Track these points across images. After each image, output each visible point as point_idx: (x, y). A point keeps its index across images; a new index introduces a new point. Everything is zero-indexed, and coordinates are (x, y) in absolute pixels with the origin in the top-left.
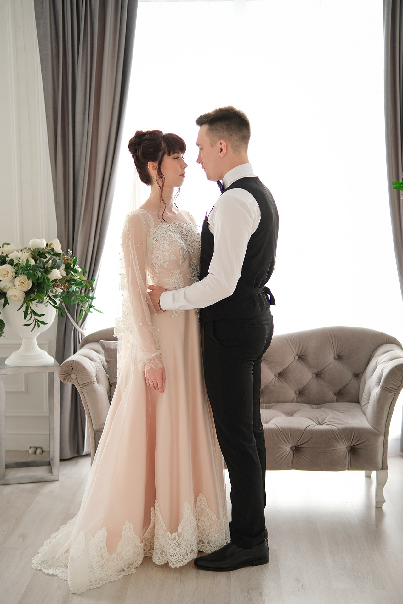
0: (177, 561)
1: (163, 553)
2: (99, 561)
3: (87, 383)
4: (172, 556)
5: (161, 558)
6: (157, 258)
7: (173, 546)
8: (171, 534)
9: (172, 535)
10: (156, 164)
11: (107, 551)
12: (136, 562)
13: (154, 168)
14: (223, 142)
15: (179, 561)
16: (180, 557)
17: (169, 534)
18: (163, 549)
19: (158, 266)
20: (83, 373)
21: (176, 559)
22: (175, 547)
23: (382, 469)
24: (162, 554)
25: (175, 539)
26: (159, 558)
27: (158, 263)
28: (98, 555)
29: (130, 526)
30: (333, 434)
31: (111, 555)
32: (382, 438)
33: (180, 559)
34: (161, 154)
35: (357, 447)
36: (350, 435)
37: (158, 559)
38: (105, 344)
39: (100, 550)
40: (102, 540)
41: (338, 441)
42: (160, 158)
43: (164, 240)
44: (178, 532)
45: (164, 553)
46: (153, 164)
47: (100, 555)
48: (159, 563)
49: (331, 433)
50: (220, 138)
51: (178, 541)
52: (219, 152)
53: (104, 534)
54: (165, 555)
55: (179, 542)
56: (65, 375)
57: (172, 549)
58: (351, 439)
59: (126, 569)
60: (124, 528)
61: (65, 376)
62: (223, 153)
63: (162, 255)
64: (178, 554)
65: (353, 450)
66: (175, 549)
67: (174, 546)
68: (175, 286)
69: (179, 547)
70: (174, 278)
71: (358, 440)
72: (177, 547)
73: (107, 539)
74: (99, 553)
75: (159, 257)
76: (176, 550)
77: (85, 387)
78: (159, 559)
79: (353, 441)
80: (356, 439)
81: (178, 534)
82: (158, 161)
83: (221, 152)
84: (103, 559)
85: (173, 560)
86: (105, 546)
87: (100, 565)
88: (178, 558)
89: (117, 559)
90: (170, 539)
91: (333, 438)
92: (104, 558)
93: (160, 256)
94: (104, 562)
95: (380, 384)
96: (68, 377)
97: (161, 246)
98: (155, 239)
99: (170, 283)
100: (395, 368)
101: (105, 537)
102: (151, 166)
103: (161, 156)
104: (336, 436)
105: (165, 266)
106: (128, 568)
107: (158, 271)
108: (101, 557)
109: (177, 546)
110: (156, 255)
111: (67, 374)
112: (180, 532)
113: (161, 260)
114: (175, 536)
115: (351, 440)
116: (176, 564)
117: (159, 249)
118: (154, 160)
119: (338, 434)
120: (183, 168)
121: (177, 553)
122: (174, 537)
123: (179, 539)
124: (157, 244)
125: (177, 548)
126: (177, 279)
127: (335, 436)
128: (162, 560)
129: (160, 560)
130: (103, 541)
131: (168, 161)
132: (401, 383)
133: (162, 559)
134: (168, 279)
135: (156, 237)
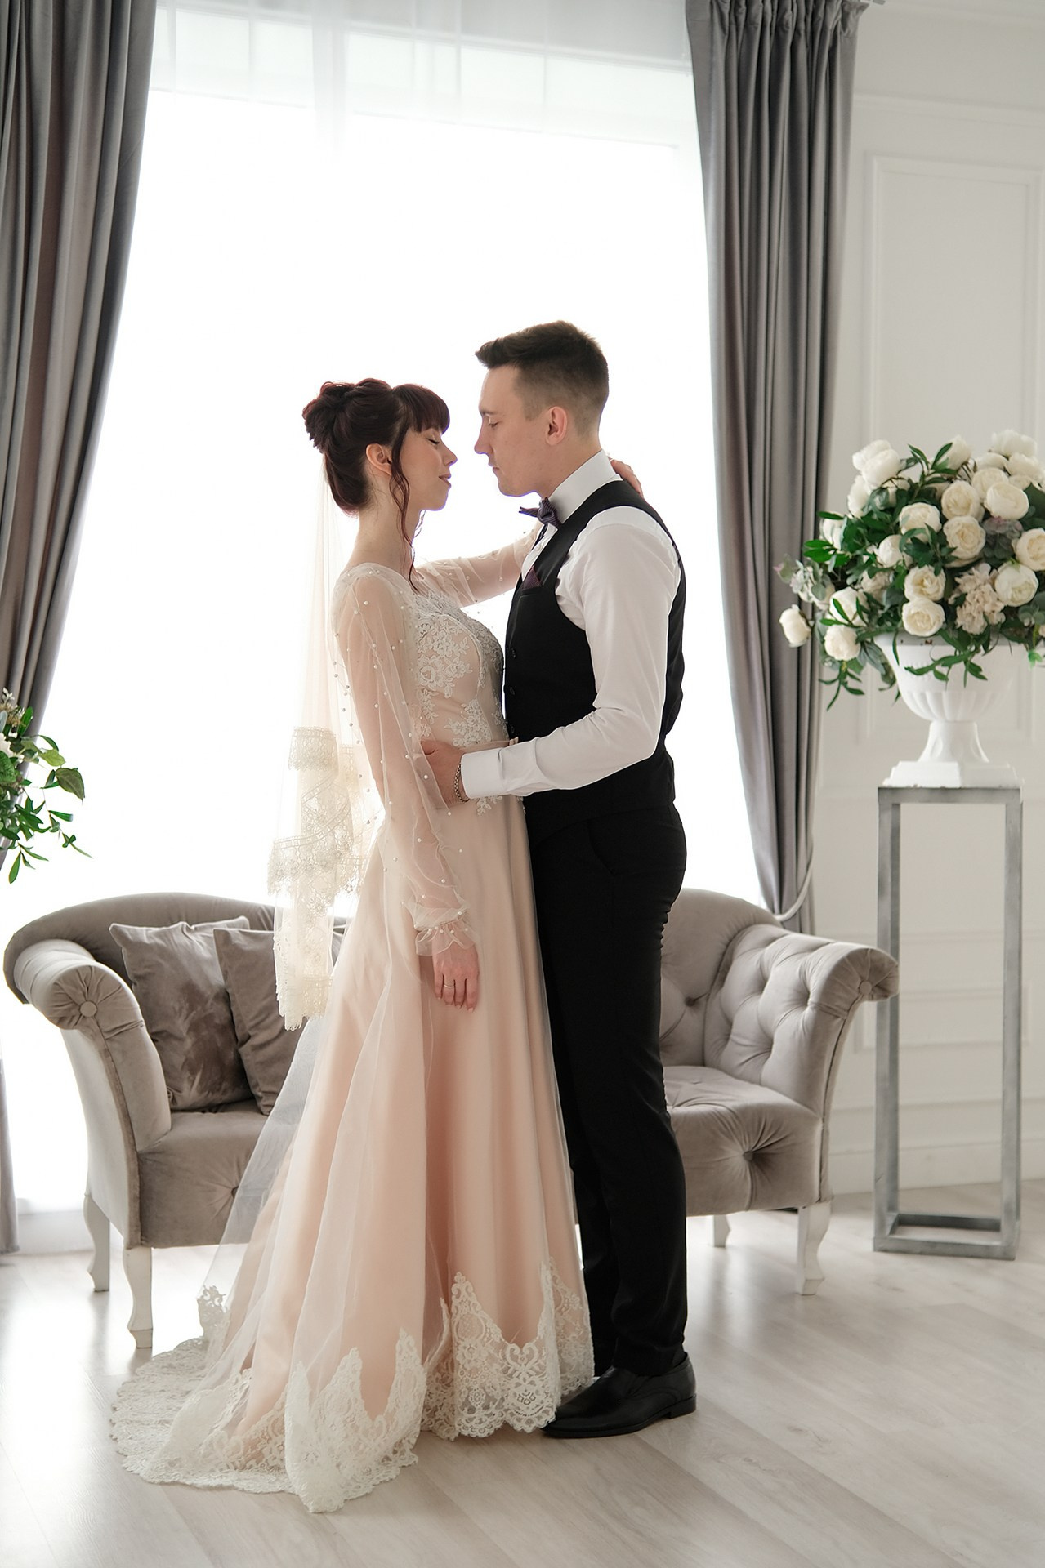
0: (540, 1412)
1: (491, 1403)
2: (347, 1437)
3: (126, 1025)
4: (527, 1402)
5: (486, 1417)
6: (428, 674)
7: (527, 1376)
8: (521, 1347)
9: (524, 1348)
10: (387, 451)
11: (363, 1409)
12: (407, 1439)
13: (382, 460)
14: (559, 411)
15: (545, 1412)
16: (545, 1401)
17: (513, 1350)
18: (490, 1395)
19: (431, 693)
20: (115, 998)
21: (538, 1406)
22: (531, 1379)
23: (819, 1200)
24: (486, 1407)
25: (530, 1357)
26: (481, 1419)
27: (433, 687)
28: (345, 1422)
29: (408, 1343)
30: (721, 1121)
31: (373, 1419)
32: (819, 1128)
33: (547, 1404)
34: (398, 427)
35: (771, 1150)
36: (757, 1124)
37: (478, 1421)
38: (127, 932)
39: (349, 1408)
40: (351, 1381)
41: (731, 1138)
42: (396, 436)
43: (439, 630)
44: (538, 1338)
45: (494, 1404)
46: (379, 449)
47: (348, 1420)
48: (482, 1431)
49: (717, 1119)
50: (553, 402)
51: (540, 1361)
52: (547, 433)
53: (354, 1365)
54: (496, 1408)
55: (542, 1363)
56: (65, 1007)
57: (525, 1384)
58: (758, 1131)
59: (391, 1455)
60: (398, 1348)
61: (65, 1010)
62: (558, 436)
63: (439, 666)
64: (542, 1392)
65: (759, 1159)
66: (532, 1383)
67: (530, 1376)
68: (474, 740)
69: (543, 1376)
70: (469, 720)
71: (774, 1135)
72: (537, 1377)
73: (362, 1378)
74: (347, 1415)
75: (433, 672)
76: (535, 1385)
77: (117, 1038)
78: (481, 1422)
79: (764, 1135)
80: (769, 1131)
81: (536, 1344)
82: (393, 443)
83: (550, 433)
84: (356, 1431)
85: (529, 1412)
86: (359, 1397)
87: (350, 1446)
88: (542, 1402)
89: (388, 1427)
90: (519, 1360)
91: (723, 1133)
92: (358, 1427)
93: (436, 669)
94: (360, 1439)
95: (810, 1000)
96: (74, 1012)
97: (436, 646)
98: (421, 630)
99: (462, 733)
100: (847, 960)
101: (358, 1374)
102: (375, 455)
103: (398, 431)
104: (729, 1128)
105: (448, 693)
106: (395, 1452)
107: (432, 706)
108: (352, 1426)
109: (538, 1373)
110: (425, 669)
111: (70, 1005)
112: (542, 1337)
113: (437, 679)
114: (530, 1349)
115: (758, 1134)
116: (536, 1419)
117: (432, 653)
118: (382, 440)
119: (730, 1121)
120: (447, 462)
121: (537, 1392)
122: (527, 1352)
123: (541, 1356)
124: (427, 642)
125: (536, 1379)
126: (476, 722)
127: (725, 1127)
128: (487, 1423)
129: (482, 1426)
130: (353, 1383)
131: (415, 442)
132: (856, 995)
133: (489, 1420)
134: (456, 724)
135: (422, 626)
